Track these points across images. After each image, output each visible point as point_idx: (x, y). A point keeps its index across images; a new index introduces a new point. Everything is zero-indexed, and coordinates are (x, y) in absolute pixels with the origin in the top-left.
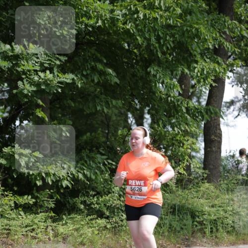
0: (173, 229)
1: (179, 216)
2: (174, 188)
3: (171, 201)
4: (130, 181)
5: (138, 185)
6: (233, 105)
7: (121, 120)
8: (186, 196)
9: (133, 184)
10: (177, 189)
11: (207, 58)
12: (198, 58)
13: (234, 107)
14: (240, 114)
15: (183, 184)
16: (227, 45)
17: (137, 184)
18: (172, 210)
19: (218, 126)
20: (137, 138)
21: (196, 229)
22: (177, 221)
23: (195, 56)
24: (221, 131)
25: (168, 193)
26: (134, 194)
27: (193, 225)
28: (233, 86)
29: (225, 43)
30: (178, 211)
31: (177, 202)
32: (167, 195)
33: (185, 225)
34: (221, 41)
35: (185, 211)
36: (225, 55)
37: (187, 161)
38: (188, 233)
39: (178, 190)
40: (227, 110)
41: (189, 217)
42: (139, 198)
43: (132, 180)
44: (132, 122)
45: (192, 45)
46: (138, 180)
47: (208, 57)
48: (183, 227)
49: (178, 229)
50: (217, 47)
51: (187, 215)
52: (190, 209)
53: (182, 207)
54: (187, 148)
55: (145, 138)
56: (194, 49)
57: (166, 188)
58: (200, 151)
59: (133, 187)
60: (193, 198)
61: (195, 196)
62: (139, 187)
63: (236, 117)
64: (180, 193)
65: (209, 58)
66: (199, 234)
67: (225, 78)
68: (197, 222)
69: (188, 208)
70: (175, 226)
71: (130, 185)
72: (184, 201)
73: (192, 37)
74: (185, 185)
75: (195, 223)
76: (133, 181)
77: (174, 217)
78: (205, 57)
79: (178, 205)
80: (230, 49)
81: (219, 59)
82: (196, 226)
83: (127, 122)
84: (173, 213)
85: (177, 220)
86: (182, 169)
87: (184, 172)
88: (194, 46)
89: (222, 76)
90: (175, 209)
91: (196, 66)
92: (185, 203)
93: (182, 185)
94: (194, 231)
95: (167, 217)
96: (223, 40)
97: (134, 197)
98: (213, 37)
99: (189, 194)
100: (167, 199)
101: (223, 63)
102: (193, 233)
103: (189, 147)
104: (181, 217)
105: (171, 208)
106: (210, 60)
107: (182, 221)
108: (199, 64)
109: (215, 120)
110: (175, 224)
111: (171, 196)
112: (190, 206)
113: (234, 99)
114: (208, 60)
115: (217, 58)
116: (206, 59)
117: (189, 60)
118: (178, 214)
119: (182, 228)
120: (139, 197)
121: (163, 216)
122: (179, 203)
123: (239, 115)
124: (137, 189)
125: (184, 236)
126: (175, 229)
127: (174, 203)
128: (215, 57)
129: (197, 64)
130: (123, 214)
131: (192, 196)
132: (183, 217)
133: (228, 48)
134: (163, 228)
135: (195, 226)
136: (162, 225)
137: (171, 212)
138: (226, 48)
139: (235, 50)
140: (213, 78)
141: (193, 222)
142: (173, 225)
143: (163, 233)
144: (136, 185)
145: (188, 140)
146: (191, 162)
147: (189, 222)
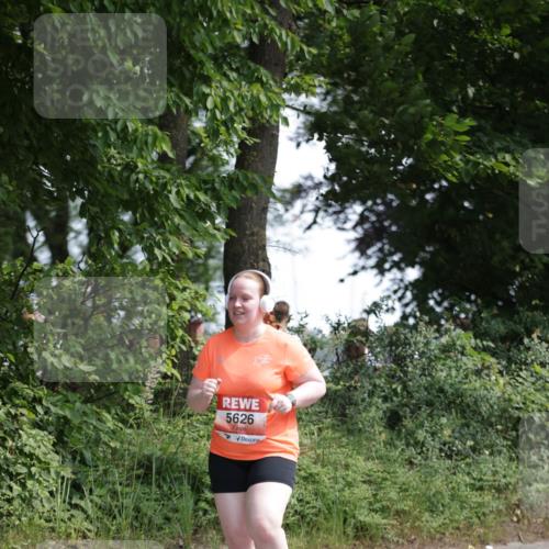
0: (146, 521)
1: (159, 487)
2: (147, 414)
3: (141, 449)
4: (224, 399)
5: (245, 410)
6: (302, 198)
7: (6, 233)
8: (180, 434)
9: (233, 407)
10: (155, 415)
11: (232, 69)
12: (209, 68)
13: (305, 201)
14: (319, 220)
15: (172, 402)
16: (283, 36)
17: (242, 407)
18: (141, 471)
19: (260, 252)
20: (246, 298)
21: (204, 520)
22: (156, 500)
23: (201, 63)
24: (269, 265)
25: (131, 426)
26: (235, 430)
27: (195, 511)
28: (298, 145)
29: (277, 31)
30: (158, 473)
31: (154, 449)
32: (129, 431)
33: (177, 511)
34: (266, 25)
35: (177, 474)
36: (276, 65)
37: (183, 342)
38: (185, 531)
39: (156, 420)
40: (287, 210)
41: (186, 488)
42: (245, 439)
43: (230, 396)
44: (35, 238)
45: (194, 34)
46: (243, 398)
47: (234, 66)
48: (170, 515)
49: (158, 520)
50: (255, 40)
51: (182, 484)
52: (190, 467)
53: (168, 462)
54: (181, 308)
55: (265, 297)
56: (198, 44)
57: (127, 413)
58: (217, 316)
59: (233, 413)
60: (196, 441)
61: (202, 433)
62: (248, 414)
63: (309, 228)
64: (163, 426)
65: (237, 70)
66: (212, 533)
67: (278, 122)
68: (206, 501)
69: (183, 466)
70: (149, 513)
71: (226, 409)
72: (172, 449)
73: (191, 12)
74: (175, 404)
75: (203, 505)
76: (234, 399)
77: (147, 490)
78: (225, 68)
79: (157, 459)
80: (289, 47)
81: (264, 73)
82: (205, 512)
83: (24, 239)
84: (145, 479)
85: (154, 497)
86: (169, 362)
87: (175, 372)
88: (200, 37)
89: (271, 117)
90: (149, 468)
91: (207, 90)
92: (176, 453)
93: (169, 404)
94: (200, 527)
95: (127, 490)
96: (271, 24)
97: (233, 438)
98: (244, 14)
99: (186, 430)
100: (130, 444)
101: (271, 82)
102: (196, 532)
103: (186, 305)
104: (165, 488)
105: (140, 465)
106: (239, 74)
107: (169, 499)
108: (213, 85)
109: (252, 234)
110: (149, 508)
111: (139, 435)
112: (189, 461)
113: (302, 181)
114: (233, 75)
115: (257, 70)
116: (228, 73)
117: (188, 75)
118: (156, 480)
119: (168, 519)
120: (246, 436)
121: (119, 488)
122: (159, 453)
123: (315, 222)
124: (241, 419)
125: (173, 538)
126: (150, 522)
127: (146, 452)
128: (252, 65)
129: (210, 86)
130: (12, 484)
131: (195, 435)
132: (170, 489)
133: (286, 44)
134: (119, 519)
135: (201, 513)
136: (116, 511)
137: (138, 477)
138: (280, 45)
139: (302, 50)
140: (247, 124)
141: (196, 503)
142: (144, 510)
143: (118, 531)
144: (239, 410)
145: (184, 289)
146: (193, 345)
147: (187, 502)
